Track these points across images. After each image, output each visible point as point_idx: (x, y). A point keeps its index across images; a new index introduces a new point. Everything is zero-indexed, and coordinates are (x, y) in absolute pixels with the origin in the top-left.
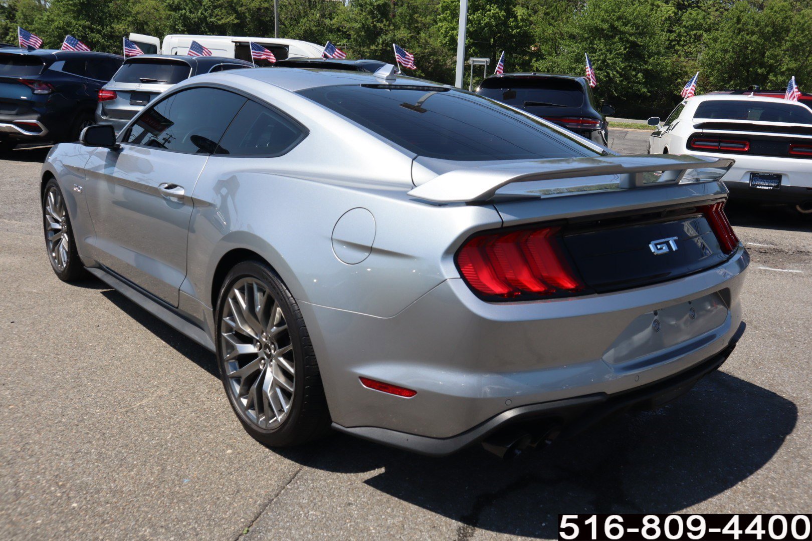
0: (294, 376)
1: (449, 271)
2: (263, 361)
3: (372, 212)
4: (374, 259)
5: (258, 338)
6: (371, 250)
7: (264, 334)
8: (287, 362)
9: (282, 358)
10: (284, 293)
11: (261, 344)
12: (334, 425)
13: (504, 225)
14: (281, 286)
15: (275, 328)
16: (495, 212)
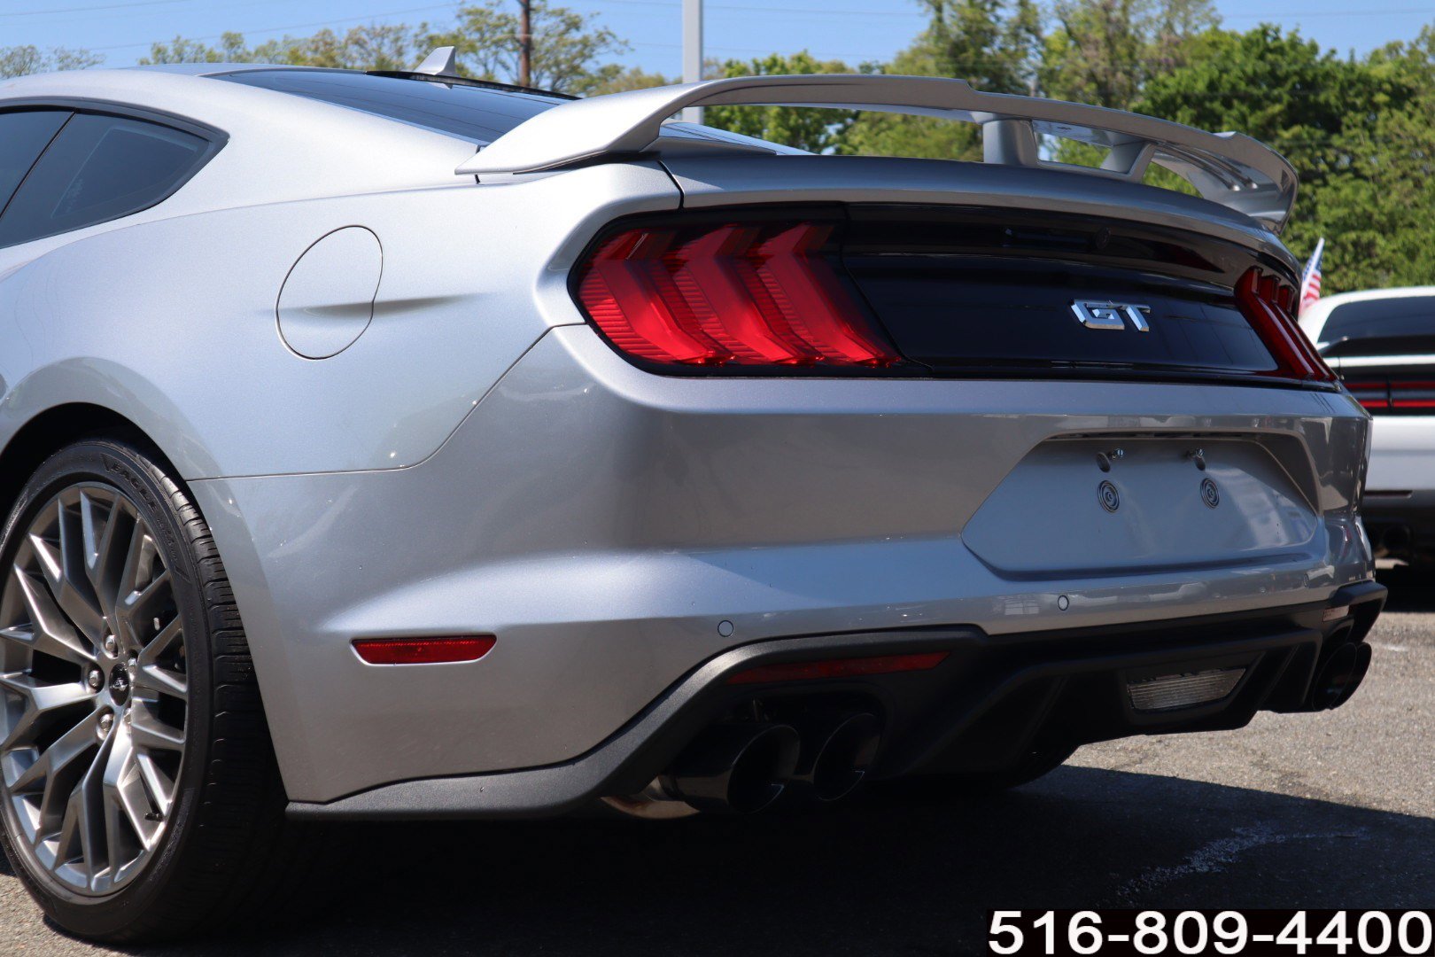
0: (186, 699)
1: (557, 307)
2: (106, 718)
3: (373, 230)
4: (382, 329)
5: (93, 658)
6: (371, 309)
7: (111, 638)
8: (168, 674)
9: (155, 667)
10: (158, 486)
11: (101, 674)
12: (291, 807)
13: (686, 205)
14: (153, 472)
15: (136, 592)
16: (663, 173)
